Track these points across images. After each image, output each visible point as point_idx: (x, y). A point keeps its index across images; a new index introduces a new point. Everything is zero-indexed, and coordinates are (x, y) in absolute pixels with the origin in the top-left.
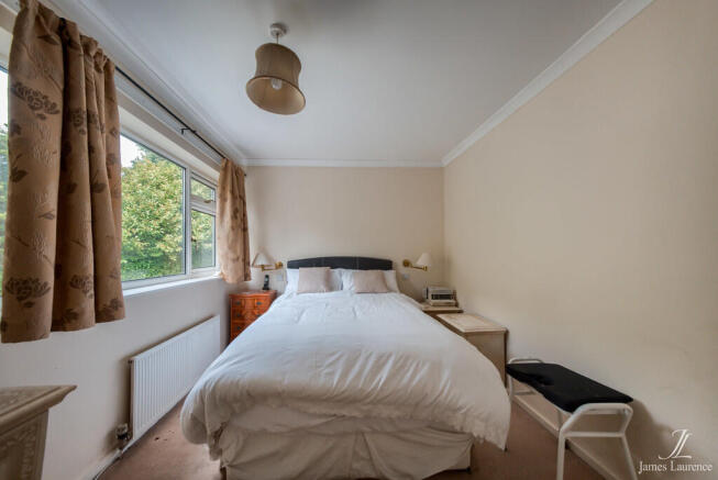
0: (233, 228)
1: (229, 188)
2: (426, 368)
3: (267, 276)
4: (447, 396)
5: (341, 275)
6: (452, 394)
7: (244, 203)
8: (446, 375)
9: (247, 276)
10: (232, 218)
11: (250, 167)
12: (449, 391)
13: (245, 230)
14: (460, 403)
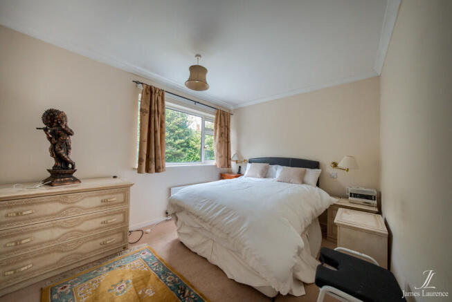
0: (220, 142)
1: (218, 123)
2: (236, 218)
3: (240, 167)
4: (241, 236)
5: (276, 169)
6: (242, 237)
7: (228, 129)
8: (246, 225)
9: (229, 166)
10: (219, 137)
11: (235, 110)
12: (242, 235)
13: (228, 142)
14: (246, 243)
